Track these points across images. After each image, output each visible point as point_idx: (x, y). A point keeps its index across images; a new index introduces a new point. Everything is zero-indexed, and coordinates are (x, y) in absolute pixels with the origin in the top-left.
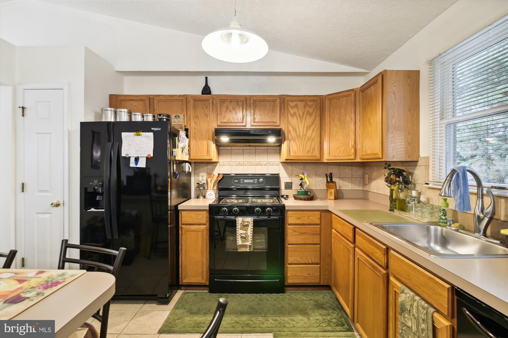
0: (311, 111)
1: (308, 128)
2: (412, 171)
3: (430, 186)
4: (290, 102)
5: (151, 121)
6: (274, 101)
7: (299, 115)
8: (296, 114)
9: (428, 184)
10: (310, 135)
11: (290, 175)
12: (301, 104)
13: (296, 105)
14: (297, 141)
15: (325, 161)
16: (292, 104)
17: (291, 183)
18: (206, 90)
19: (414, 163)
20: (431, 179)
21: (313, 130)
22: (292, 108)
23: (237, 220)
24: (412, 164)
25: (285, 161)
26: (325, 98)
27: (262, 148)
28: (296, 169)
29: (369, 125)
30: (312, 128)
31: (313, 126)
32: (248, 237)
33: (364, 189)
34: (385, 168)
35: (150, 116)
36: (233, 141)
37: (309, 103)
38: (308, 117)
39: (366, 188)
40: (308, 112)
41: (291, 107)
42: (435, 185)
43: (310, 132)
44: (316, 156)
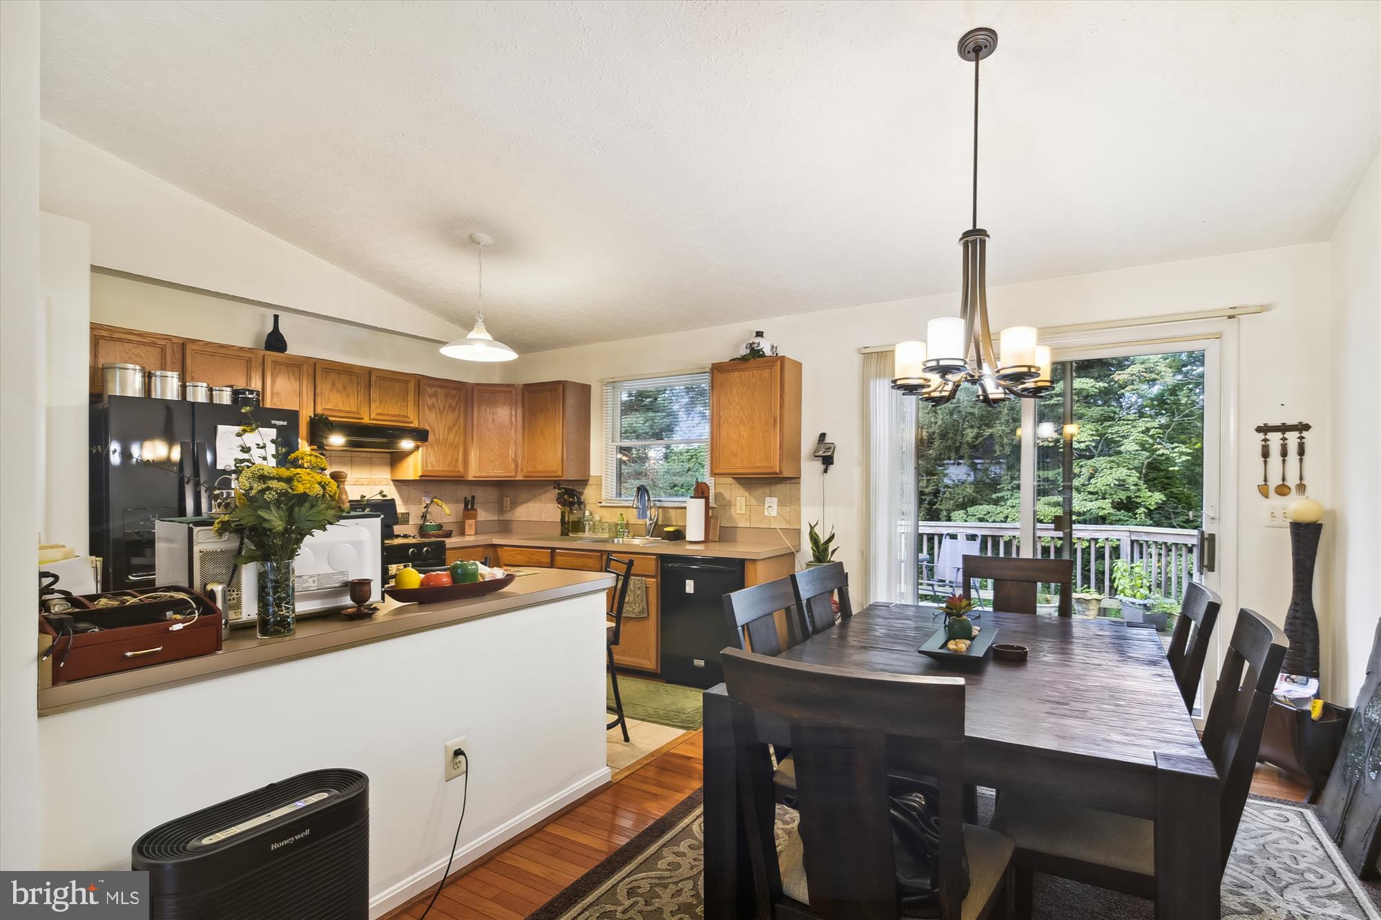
0: (454, 405)
1: (450, 429)
2: (581, 490)
3: (603, 504)
4: (427, 388)
6: (407, 382)
7: (439, 409)
8: (435, 406)
9: (600, 503)
10: (452, 440)
11: (406, 501)
12: (441, 392)
13: (435, 392)
14: (435, 447)
15: (470, 478)
16: (431, 391)
17: (408, 514)
18: (275, 341)
19: (584, 482)
20: (603, 498)
21: (456, 433)
22: (431, 396)
24: (580, 483)
25: (418, 478)
26: (473, 388)
27: (364, 454)
28: (414, 492)
29: (541, 437)
30: (454, 430)
31: (457, 427)
33: (501, 518)
34: (555, 488)
37: (451, 392)
38: (450, 412)
39: (507, 516)
40: (450, 406)
41: (429, 395)
42: (608, 502)
43: (452, 435)
44: (459, 471)
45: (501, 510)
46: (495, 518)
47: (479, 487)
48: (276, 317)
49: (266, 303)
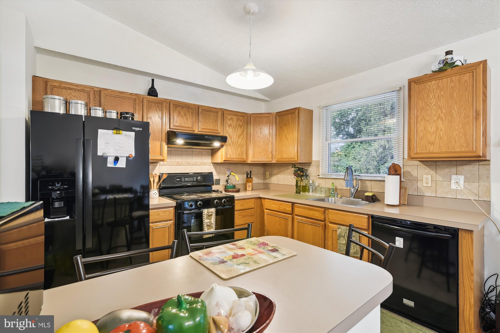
0: (241, 124)
1: (239, 137)
2: (307, 169)
3: (320, 176)
4: (227, 115)
5: (115, 118)
6: (217, 113)
7: (234, 127)
8: (231, 125)
9: (319, 176)
10: (240, 143)
11: (218, 173)
12: (235, 118)
13: (232, 118)
14: (232, 146)
15: (249, 162)
16: (229, 117)
17: (219, 180)
18: (152, 92)
19: (309, 164)
20: (320, 173)
21: (242, 139)
22: (229, 120)
23: (203, 211)
24: (307, 164)
25: (223, 162)
26: (251, 116)
27: (198, 150)
28: (223, 169)
29: (286, 139)
30: (241, 137)
31: (242, 136)
32: (212, 224)
33: (265, 182)
34: (292, 167)
35: (114, 112)
36: (187, 144)
37: (240, 118)
38: (239, 128)
39: (267, 181)
40: (239, 125)
41: (228, 119)
42: (323, 176)
43: (240, 140)
44: (243, 158)
45: (265, 178)
46: (262, 182)
47: (254, 166)
48: (153, 80)
49: (147, 73)
